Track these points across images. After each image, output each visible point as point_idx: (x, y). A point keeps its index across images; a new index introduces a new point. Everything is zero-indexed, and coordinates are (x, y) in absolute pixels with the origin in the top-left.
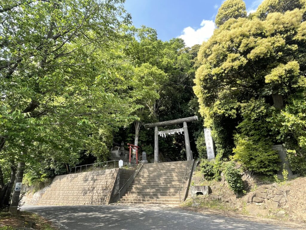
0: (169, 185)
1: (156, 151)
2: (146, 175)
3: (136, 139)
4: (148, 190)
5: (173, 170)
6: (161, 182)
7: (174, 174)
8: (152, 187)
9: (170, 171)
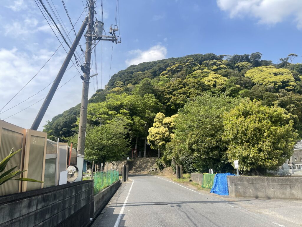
0: (146, 167)
1: (145, 152)
2: (138, 163)
3: (136, 145)
4: (138, 169)
5: (149, 161)
6: (144, 166)
7: (149, 163)
8: (140, 168)
9: (148, 161)
